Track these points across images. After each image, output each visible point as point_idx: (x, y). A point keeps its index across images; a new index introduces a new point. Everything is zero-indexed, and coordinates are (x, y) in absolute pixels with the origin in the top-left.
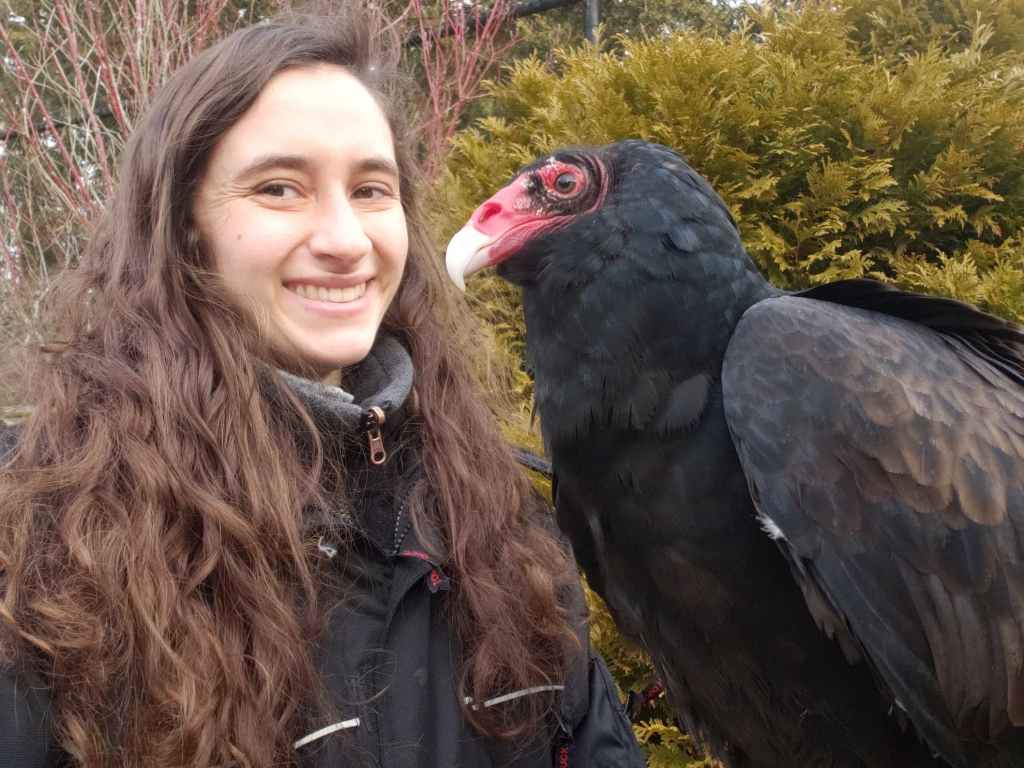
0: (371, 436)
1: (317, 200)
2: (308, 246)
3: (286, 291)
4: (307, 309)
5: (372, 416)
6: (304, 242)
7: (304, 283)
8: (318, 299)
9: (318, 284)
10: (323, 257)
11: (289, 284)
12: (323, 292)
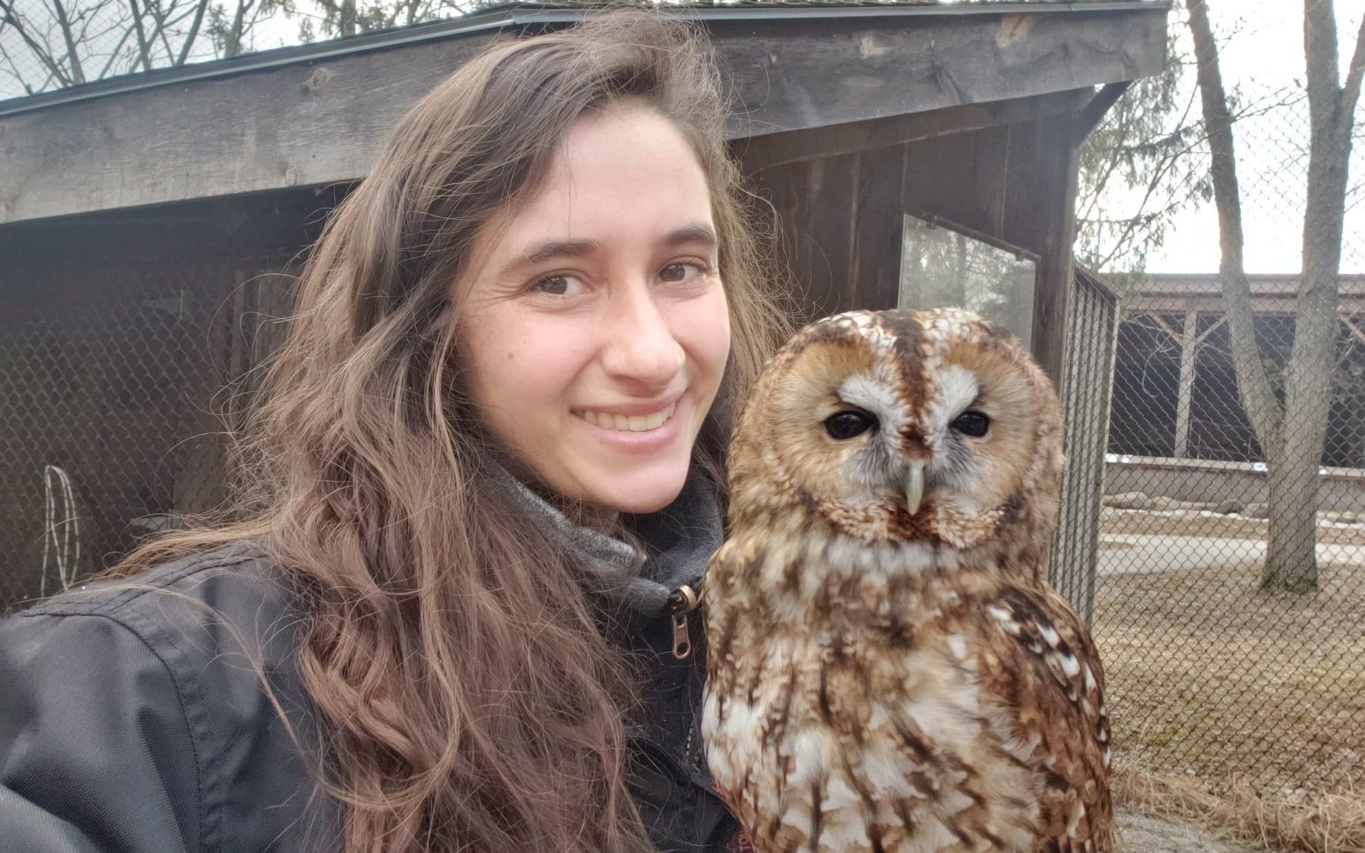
0: (675, 623)
1: (610, 294)
2: (601, 362)
3: (575, 420)
4: (603, 442)
5: (680, 599)
6: (596, 356)
7: (597, 411)
8: (614, 428)
9: (613, 412)
10: (619, 378)
11: (577, 412)
12: (621, 422)
